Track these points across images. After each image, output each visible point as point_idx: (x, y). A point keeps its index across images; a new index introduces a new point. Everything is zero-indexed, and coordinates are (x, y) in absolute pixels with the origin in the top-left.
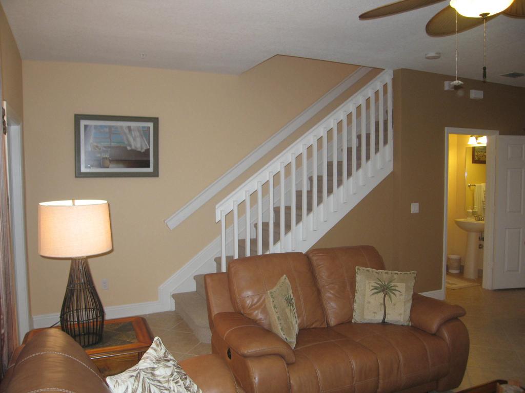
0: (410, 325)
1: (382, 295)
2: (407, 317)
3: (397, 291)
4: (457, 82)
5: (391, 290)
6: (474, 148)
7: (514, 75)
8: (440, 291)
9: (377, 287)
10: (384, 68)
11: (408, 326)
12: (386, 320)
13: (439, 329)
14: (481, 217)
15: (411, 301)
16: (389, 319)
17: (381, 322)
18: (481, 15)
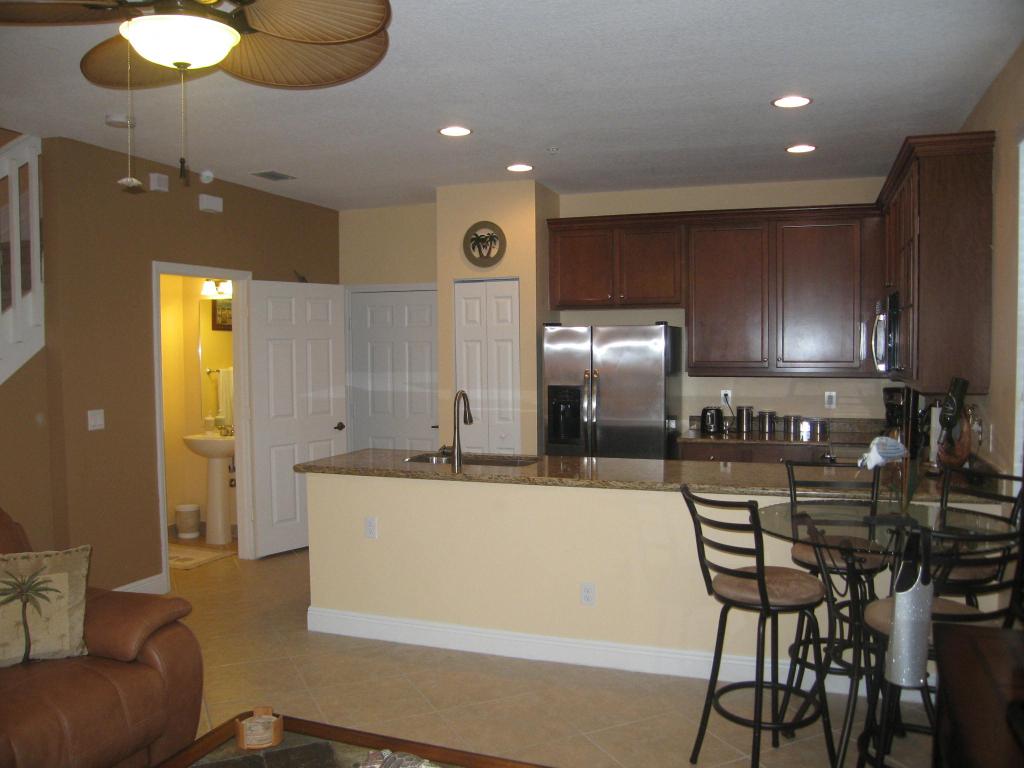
0: (86, 653)
1: (17, 604)
2: (78, 638)
3: (51, 590)
4: (129, 180)
5: (37, 592)
6: (214, 302)
7: (274, 176)
8: (159, 576)
9: (5, 590)
10: (20, 131)
11: (80, 657)
12: (32, 655)
13: (142, 650)
14: (230, 429)
15: (84, 606)
16: (37, 651)
17: (20, 660)
18: (175, 64)
